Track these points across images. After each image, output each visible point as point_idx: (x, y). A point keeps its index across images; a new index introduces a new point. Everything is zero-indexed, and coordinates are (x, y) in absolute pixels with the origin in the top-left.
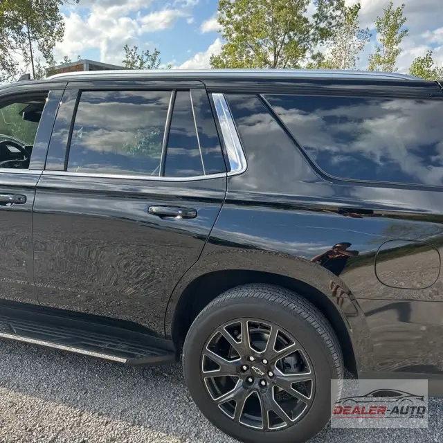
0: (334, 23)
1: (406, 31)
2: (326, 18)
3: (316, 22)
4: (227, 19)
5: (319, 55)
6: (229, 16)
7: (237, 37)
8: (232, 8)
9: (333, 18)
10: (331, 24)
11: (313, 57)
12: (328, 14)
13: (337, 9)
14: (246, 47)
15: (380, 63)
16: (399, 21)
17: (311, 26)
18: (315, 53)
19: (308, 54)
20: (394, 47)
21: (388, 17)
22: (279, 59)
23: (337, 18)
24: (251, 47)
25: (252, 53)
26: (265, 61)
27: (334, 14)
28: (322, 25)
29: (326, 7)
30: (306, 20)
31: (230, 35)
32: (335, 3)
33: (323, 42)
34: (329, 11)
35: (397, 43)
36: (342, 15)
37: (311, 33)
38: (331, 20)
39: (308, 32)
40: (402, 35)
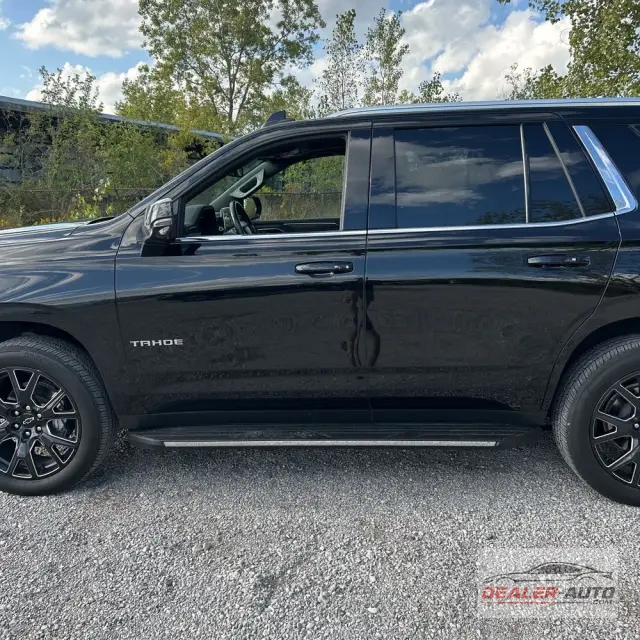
0: (307, 35)
1: (406, 47)
2: (296, 27)
3: (283, 33)
4: (154, 27)
5: (291, 79)
6: (156, 22)
7: (171, 54)
8: (159, 10)
9: (306, 28)
10: (302, 35)
11: (283, 83)
12: (298, 23)
13: (309, 15)
14: (186, 69)
15: (378, 89)
16: (396, 34)
17: (276, 38)
18: (285, 76)
19: (276, 79)
20: (394, 67)
21: (381, 28)
22: (237, 86)
23: (310, 28)
24: (193, 68)
25: (195, 77)
26: (216, 88)
27: (306, 23)
28: (292, 37)
29: (293, 12)
30: (268, 32)
31: (161, 51)
32: (306, 7)
33: (294, 62)
34: (298, 18)
35: (397, 63)
36: (317, 24)
37: (276, 48)
38: (302, 31)
39: (273, 47)
40: (402, 52)
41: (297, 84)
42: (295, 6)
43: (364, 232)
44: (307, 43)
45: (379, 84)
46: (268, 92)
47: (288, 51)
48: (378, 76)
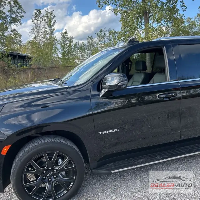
0: (19, 15)
1: (55, 21)
3: (10, 14)
5: (14, 30)
9: (19, 13)
10: (17, 15)
11: (12, 31)
12: (15, 11)
13: (19, 9)
15: (48, 34)
16: (52, 17)
17: (8, 16)
18: (13, 29)
19: (9, 29)
20: (52, 27)
21: (47, 14)
23: (20, 13)
28: (14, 16)
29: (13, 7)
30: (5, 14)
32: (18, 6)
33: (15, 24)
34: (15, 9)
35: (53, 26)
36: (22, 12)
37: (8, 19)
38: (17, 14)
39: (7, 19)
40: (54, 23)
41: (17, 32)
42: (14, 5)
43: (177, 82)
44: (19, 18)
45: (48, 32)
46: (6, 34)
47: (13, 20)
48: (47, 30)
